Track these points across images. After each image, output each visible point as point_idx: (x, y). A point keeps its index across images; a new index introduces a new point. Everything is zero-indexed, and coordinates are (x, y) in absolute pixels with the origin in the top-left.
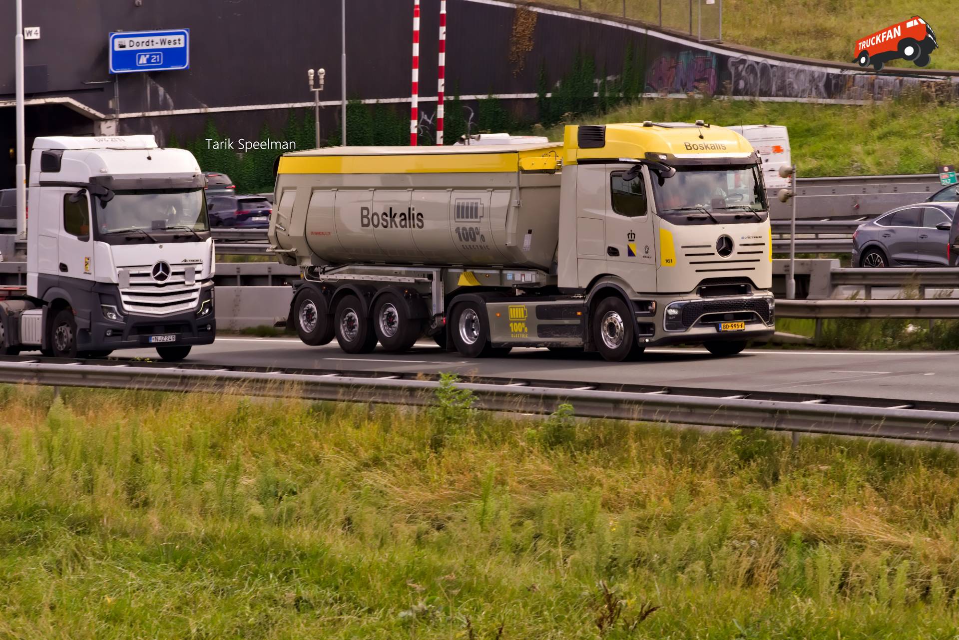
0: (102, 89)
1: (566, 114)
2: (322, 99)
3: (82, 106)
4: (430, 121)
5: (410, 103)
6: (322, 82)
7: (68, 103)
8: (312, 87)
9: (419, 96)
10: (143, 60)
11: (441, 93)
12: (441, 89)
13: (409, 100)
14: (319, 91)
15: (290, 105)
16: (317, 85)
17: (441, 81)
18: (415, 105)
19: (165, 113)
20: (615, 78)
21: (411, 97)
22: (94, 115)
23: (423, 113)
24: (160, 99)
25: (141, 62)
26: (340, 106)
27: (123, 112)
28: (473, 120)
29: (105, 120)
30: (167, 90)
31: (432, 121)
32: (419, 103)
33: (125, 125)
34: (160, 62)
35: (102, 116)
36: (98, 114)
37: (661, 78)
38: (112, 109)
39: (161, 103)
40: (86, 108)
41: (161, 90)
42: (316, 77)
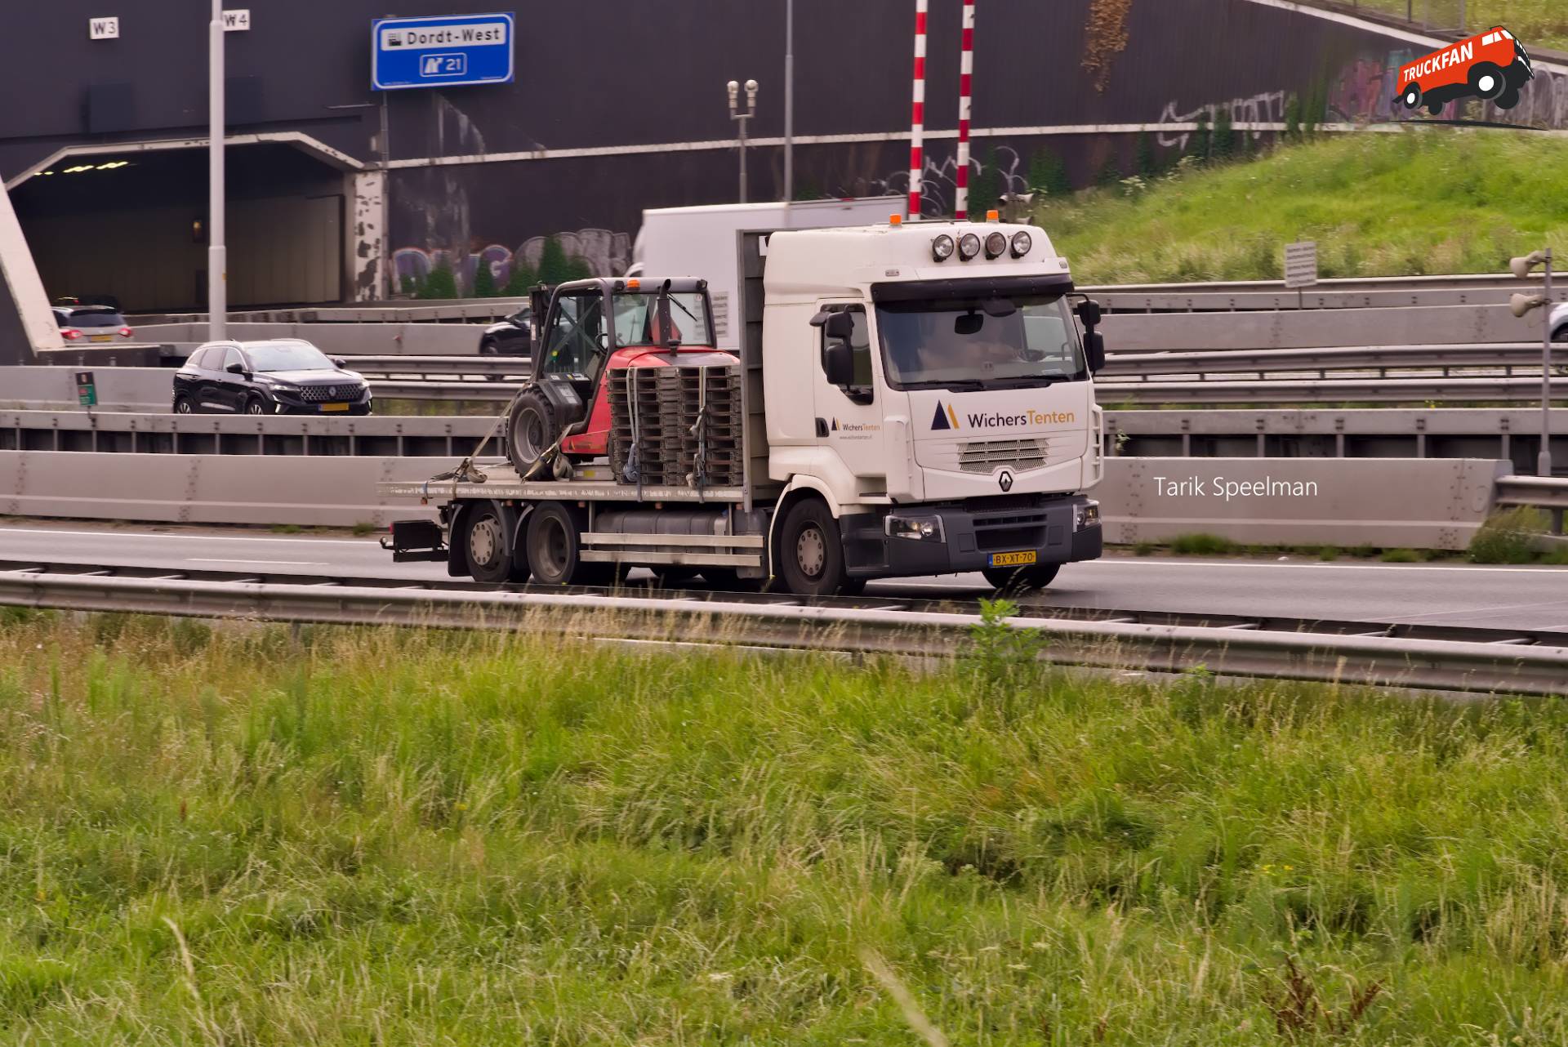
0: (358, 118)
1: (1184, 160)
2: (751, 136)
3: (322, 147)
4: (941, 174)
5: (909, 142)
6: (751, 103)
7: (299, 143)
8: (733, 112)
9: (926, 129)
10: (432, 67)
11: (964, 123)
12: (964, 114)
13: (904, 136)
14: (747, 119)
16: (742, 106)
17: (965, 102)
18: (917, 143)
19: (470, 159)
20: (1273, 97)
21: (909, 129)
22: (344, 163)
23: (928, 159)
24: (462, 135)
25: (427, 71)
26: (782, 147)
27: (393, 158)
28: (1018, 170)
29: (363, 171)
30: (473, 120)
31: (945, 173)
32: (925, 141)
33: (400, 181)
34: (462, 70)
35: (359, 164)
36: (351, 161)
37: (1354, 97)
38: (376, 152)
39: (462, 142)
40: (330, 151)
41: (464, 120)
42: (742, 95)
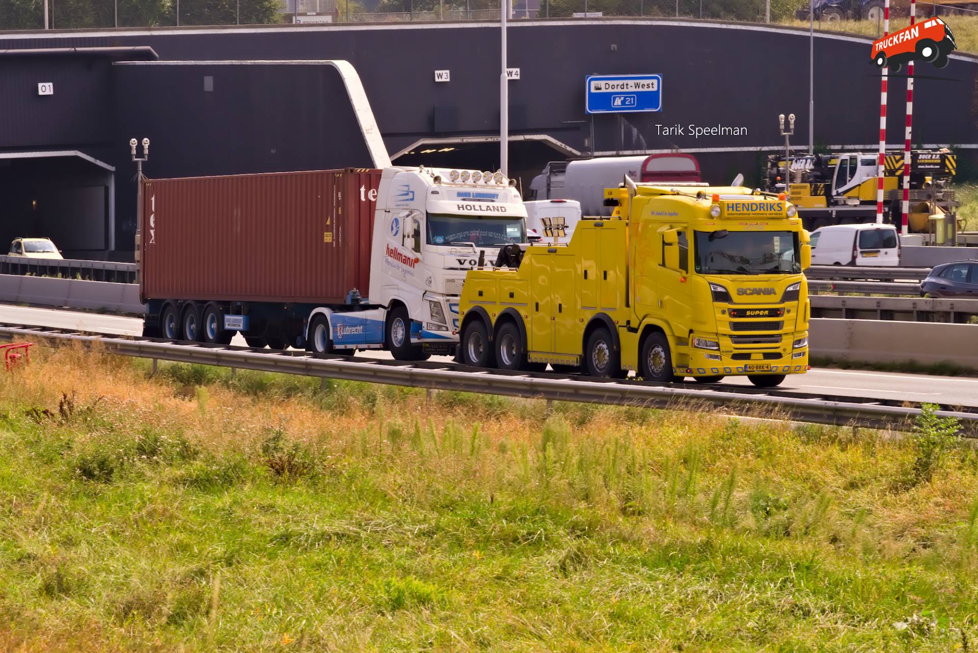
0: (578, 128)
2: (791, 144)
3: (559, 143)
6: (792, 127)
7: (546, 140)
8: (782, 131)
9: (886, 143)
10: (618, 102)
11: (908, 141)
12: (908, 136)
14: (790, 136)
15: (758, 149)
16: (787, 129)
17: (909, 129)
18: (882, 151)
19: (638, 152)
21: (878, 143)
22: (571, 152)
24: (634, 139)
25: (616, 104)
27: (597, 150)
29: (581, 157)
30: (640, 131)
34: (634, 104)
35: (578, 153)
36: (574, 151)
38: (587, 147)
39: (634, 143)
40: (563, 145)
41: (635, 131)
42: (787, 122)
